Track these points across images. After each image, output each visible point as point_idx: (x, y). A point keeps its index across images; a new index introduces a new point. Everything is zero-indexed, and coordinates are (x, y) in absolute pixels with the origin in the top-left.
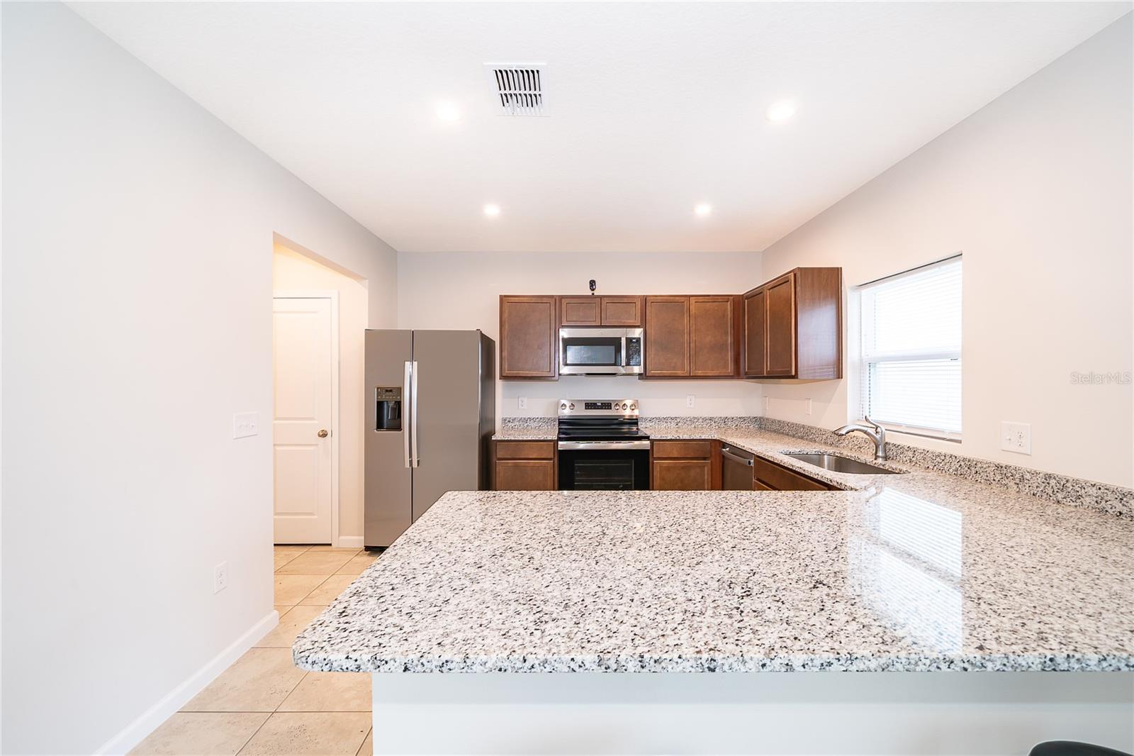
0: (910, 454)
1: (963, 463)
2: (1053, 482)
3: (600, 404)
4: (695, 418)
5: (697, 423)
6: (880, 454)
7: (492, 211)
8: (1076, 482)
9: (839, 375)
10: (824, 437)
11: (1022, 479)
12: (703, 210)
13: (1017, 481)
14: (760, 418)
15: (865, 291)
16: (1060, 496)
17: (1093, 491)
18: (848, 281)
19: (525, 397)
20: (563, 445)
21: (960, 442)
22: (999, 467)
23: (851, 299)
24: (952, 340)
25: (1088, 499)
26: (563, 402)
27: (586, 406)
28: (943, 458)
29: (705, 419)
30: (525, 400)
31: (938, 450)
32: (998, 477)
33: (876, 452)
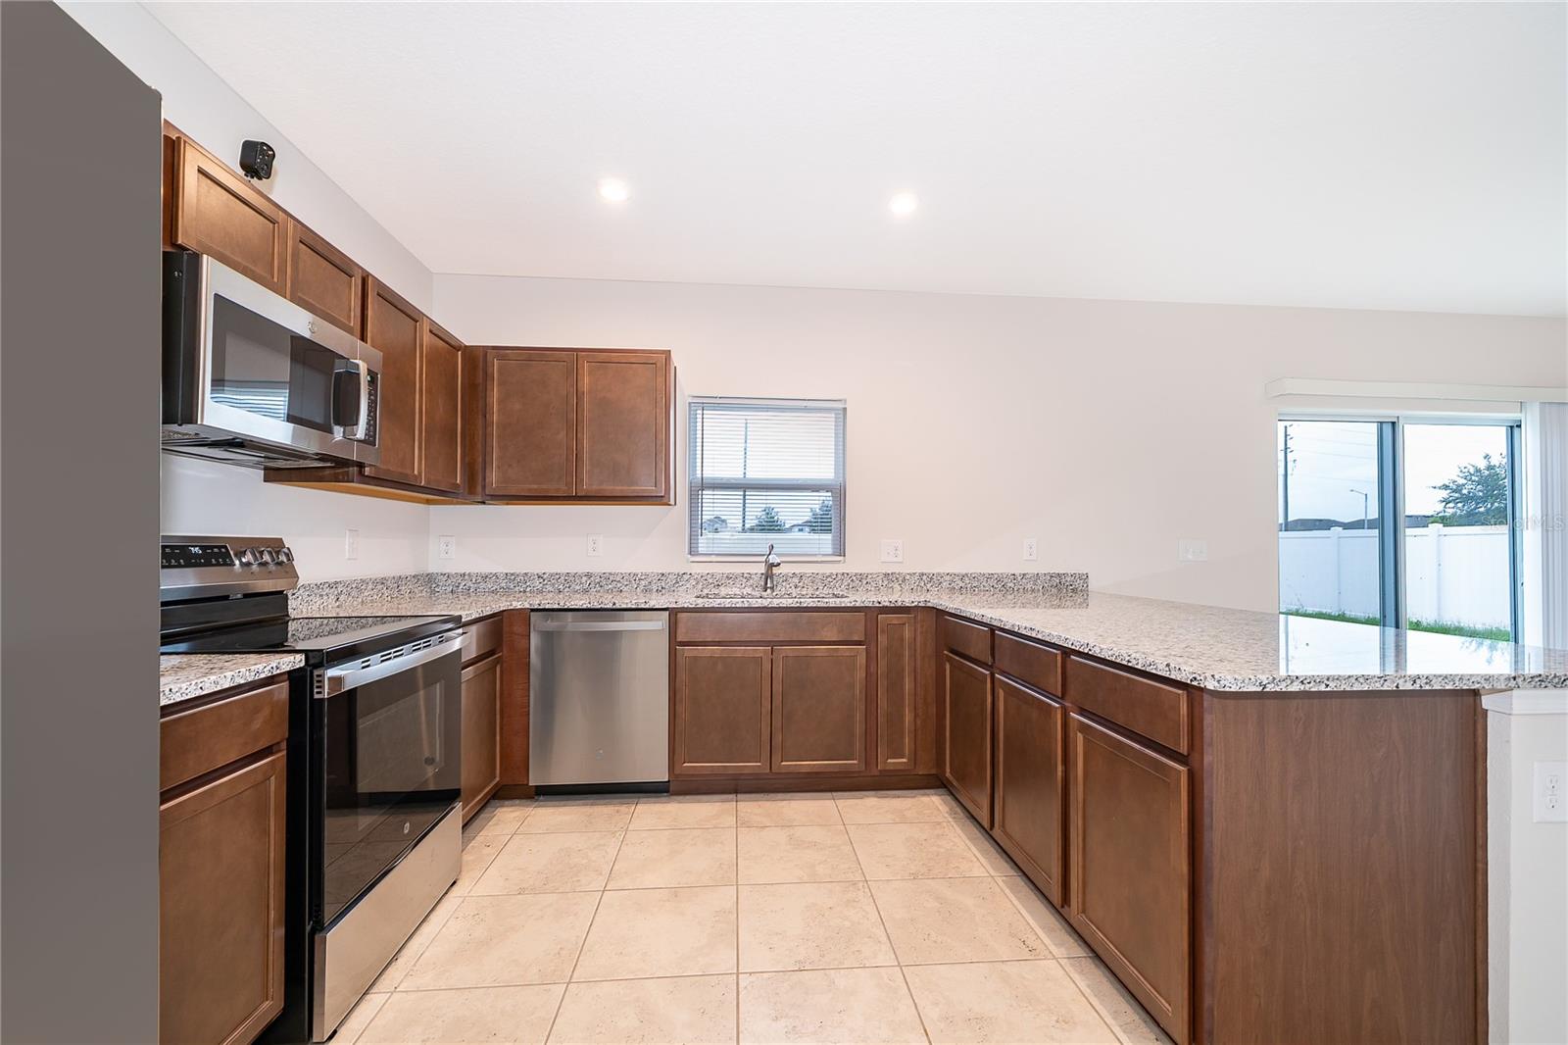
2: (924, 577)
3: (198, 549)
4: (362, 581)
5: (366, 593)
6: (769, 585)
8: (939, 574)
10: (643, 583)
11: (904, 580)
13: (901, 582)
16: (929, 586)
17: (948, 578)
31: (828, 572)
32: (886, 583)
33: (766, 584)
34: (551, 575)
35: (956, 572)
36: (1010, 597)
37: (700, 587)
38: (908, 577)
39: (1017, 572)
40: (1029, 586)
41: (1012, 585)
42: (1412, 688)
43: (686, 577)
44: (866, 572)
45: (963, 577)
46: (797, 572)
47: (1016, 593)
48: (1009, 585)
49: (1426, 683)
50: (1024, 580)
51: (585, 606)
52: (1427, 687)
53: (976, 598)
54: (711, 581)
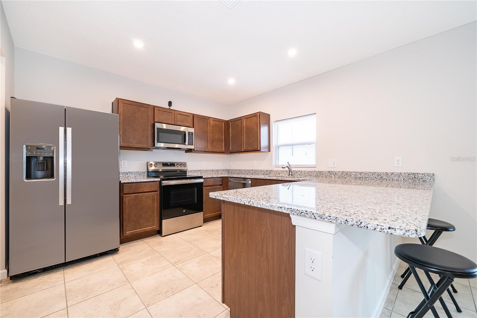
0: (300, 173)
1: (318, 173)
2: (344, 173)
3: (169, 164)
4: (207, 170)
5: (208, 172)
6: (290, 174)
7: (138, 44)
8: (350, 172)
9: (269, 151)
10: (263, 172)
11: (336, 174)
12: (231, 81)
13: (334, 175)
14: (229, 170)
15: (279, 123)
16: (346, 176)
17: (354, 173)
18: (272, 119)
19: (126, 160)
20: (165, 183)
21: (316, 167)
22: (329, 172)
23: (273, 125)
24: (312, 137)
25: (353, 176)
26: (151, 162)
27: (163, 165)
28: (311, 172)
29: (211, 171)
30: (126, 161)
31: (309, 171)
32: (329, 174)
33: (289, 173)
34: (246, 170)
35: (358, 171)
36: (384, 182)
37: (275, 174)
38: (337, 173)
39: (388, 172)
40: (395, 178)
41: (385, 177)
42: (248, 204)
43: (272, 171)
44: (322, 171)
45: (361, 173)
46: (300, 170)
47: (388, 181)
48: (384, 177)
49: (252, 204)
50: (392, 176)
51: (236, 177)
52: (253, 205)
53: (367, 182)
54: (278, 172)
